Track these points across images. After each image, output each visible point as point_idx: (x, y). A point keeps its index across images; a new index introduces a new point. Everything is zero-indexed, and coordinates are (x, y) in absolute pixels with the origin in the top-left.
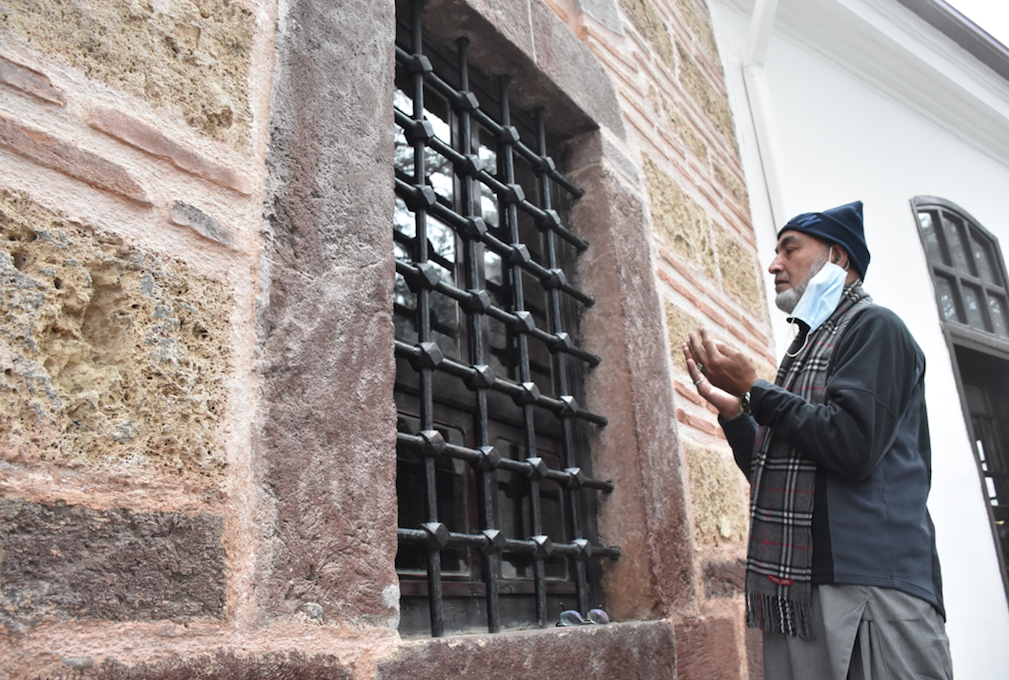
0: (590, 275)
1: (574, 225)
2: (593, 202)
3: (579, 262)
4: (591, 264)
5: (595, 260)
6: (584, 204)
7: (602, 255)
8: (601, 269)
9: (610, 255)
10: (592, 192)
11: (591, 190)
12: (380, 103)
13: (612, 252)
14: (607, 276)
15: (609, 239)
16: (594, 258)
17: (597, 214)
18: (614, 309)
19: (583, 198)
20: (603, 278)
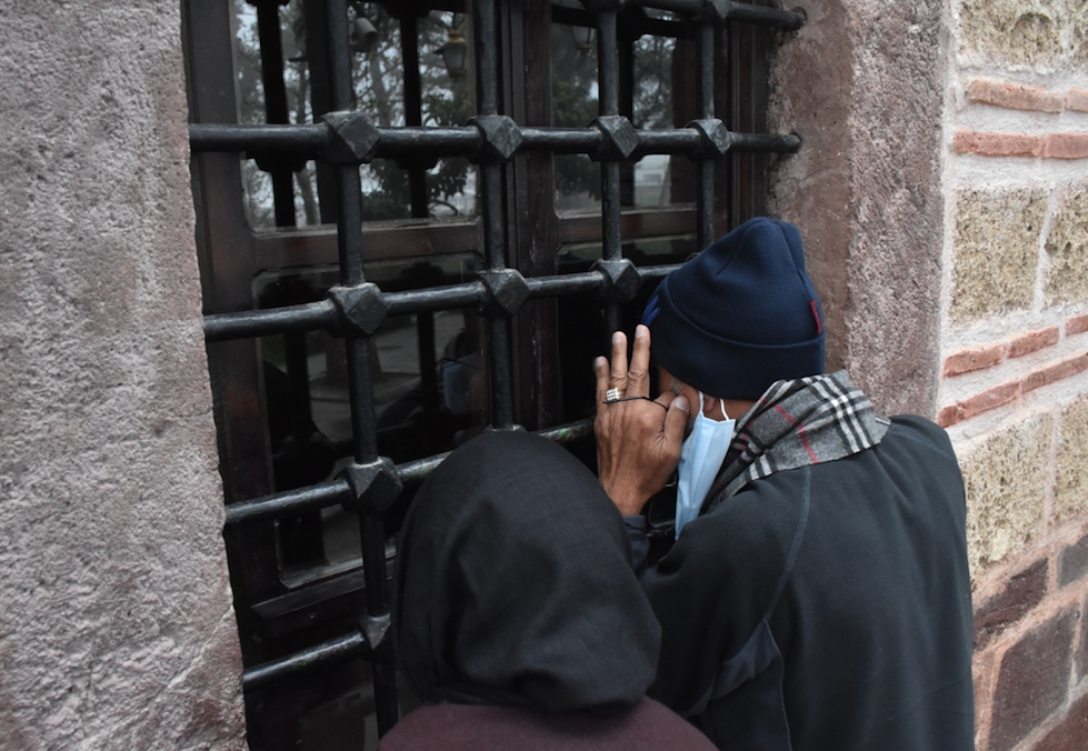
0: (798, 207)
1: (780, 89)
2: (821, 49)
3: (780, 174)
4: (802, 185)
5: (810, 181)
6: (802, 46)
7: (824, 174)
8: (819, 202)
9: (840, 178)
10: (820, 22)
11: (822, 16)
12: (146, 266)
13: (846, 173)
14: (829, 221)
15: (842, 140)
16: (808, 176)
17: (826, 78)
18: (833, 291)
19: (801, 32)
20: (821, 224)
